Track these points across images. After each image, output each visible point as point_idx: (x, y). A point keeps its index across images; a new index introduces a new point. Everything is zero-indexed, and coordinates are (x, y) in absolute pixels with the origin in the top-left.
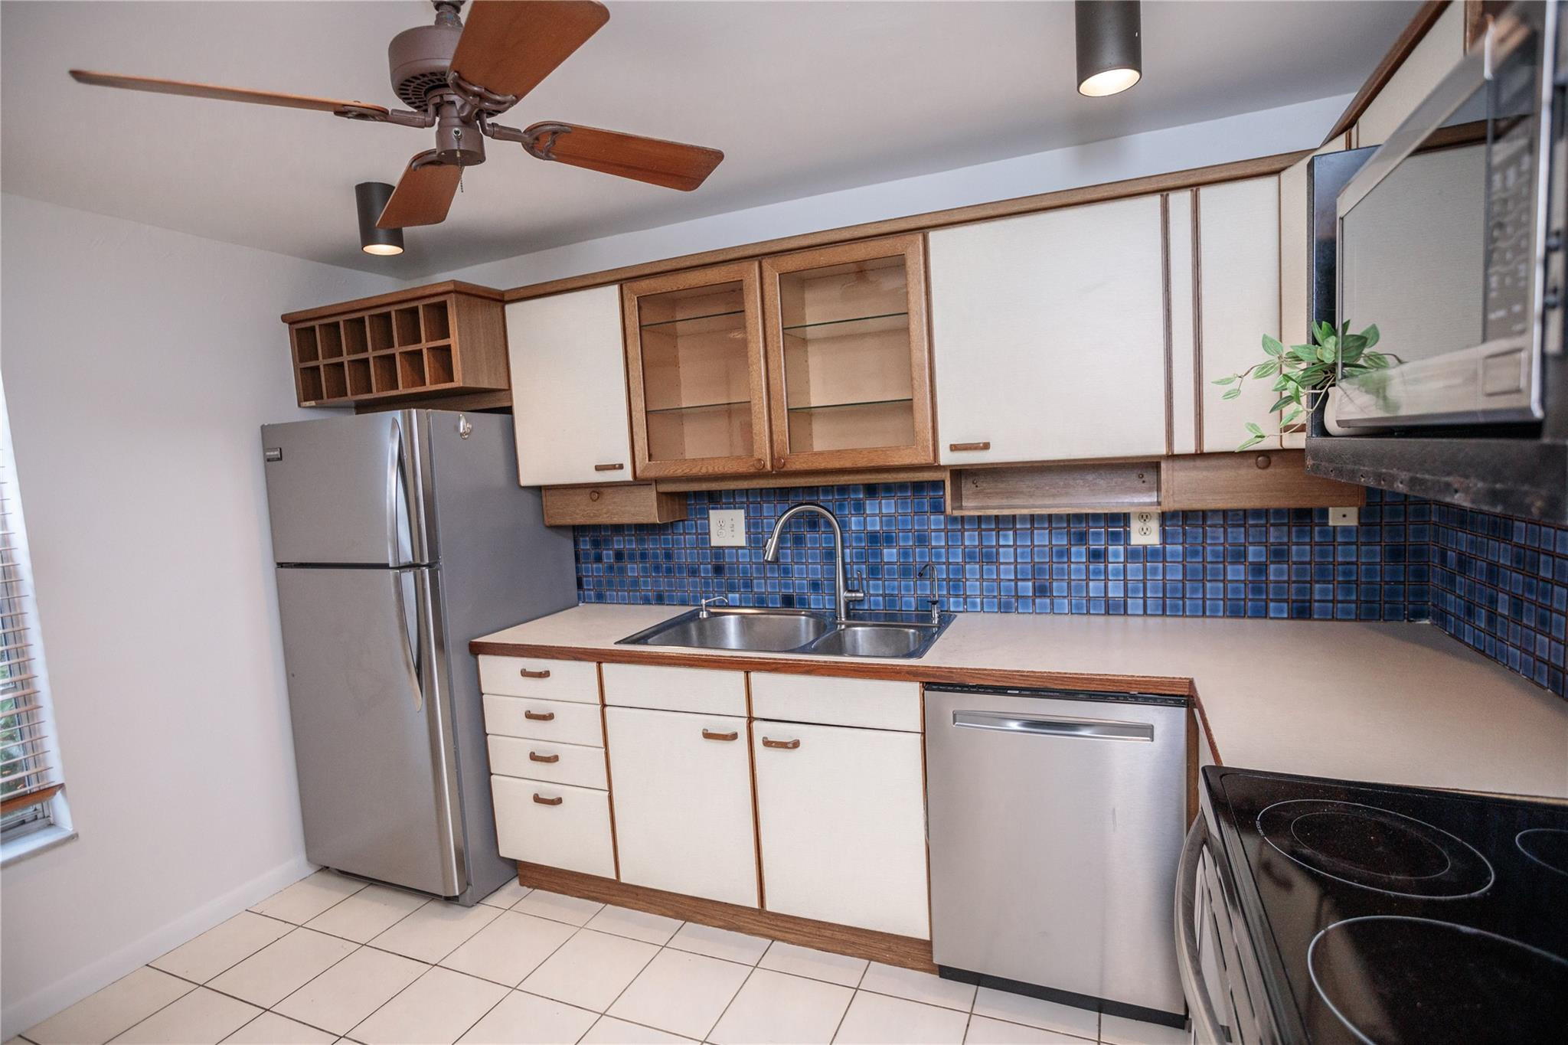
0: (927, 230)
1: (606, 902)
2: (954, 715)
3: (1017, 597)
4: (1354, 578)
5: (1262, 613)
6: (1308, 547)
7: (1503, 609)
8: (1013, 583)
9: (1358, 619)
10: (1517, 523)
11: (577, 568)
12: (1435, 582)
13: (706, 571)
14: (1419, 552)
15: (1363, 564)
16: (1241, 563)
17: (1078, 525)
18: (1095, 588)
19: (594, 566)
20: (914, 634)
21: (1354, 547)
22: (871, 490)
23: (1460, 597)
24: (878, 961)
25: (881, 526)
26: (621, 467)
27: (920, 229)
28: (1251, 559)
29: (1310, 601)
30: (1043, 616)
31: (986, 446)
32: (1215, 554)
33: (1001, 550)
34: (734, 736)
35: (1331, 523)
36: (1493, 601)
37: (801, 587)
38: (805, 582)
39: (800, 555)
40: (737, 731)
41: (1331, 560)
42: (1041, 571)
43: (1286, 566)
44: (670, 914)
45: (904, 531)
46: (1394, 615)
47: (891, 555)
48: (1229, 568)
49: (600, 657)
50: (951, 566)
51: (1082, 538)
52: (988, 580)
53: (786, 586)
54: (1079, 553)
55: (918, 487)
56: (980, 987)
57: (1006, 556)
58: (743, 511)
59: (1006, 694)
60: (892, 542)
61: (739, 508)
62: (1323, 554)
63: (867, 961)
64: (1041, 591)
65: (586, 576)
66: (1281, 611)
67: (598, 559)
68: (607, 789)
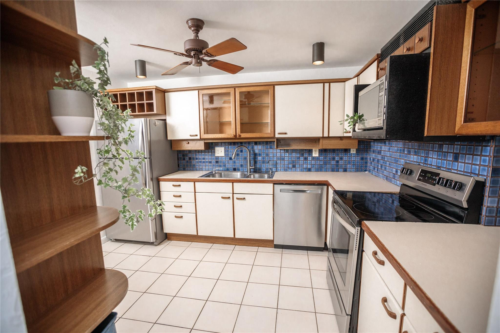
0: (274, 85)
1: (192, 242)
2: (280, 190)
3: (288, 168)
4: (355, 163)
5: (338, 171)
6: (347, 157)
7: (379, 167)
8: (287, 165)
9: (355, 172)
10: (382, 151)
11: (178, 162)
12: (369, 164)
13: (214, 162)
14: (366, 159)
15: (356, 161)
16: (334, 160)
17: (302, 152)
18: (305, 166)
19: (183, 161)
20: (267, 176)
21: (355, 157)
22: (256, 143)
23: (373, 166)
24: (260, 247)
25: (258, 152)
26: (197, 135)
27: (273, 85)
28: (336, 160)
29: (347, 168)
30: (294, 172)
31: (286, 133)
32: (329, 159)
33: (285, 157)
34: (229, 198)
35: (351, 152)
36: (378, 166)
37: (238, 166)
38: (239, 165)
39: (238, 159)
40: (230, 196)
41: (351, 160)
42: (294, 162)
43: (343, 161)
44: (210, 242)
45: (263, 153)
46: (361, 171)
47: (260, 158)
48: (332, 161)
49: (194, 181)
50: (274, 161)
51: (303, 155)
52: (282, 164)
53: (234, 166)
54: (302, 158)
55: (267, 143)
56: (283, 249)
57: (286, 159)
58: (224, 148)
59: (291, 185)
60: (260, 155)
61: (223, 147)
62: (349, 159)
63: (258, 247)
64: (294, 166)
65: (180, 164)
66: (341, 170)
67: (184, 159)
68: (195, 213)
